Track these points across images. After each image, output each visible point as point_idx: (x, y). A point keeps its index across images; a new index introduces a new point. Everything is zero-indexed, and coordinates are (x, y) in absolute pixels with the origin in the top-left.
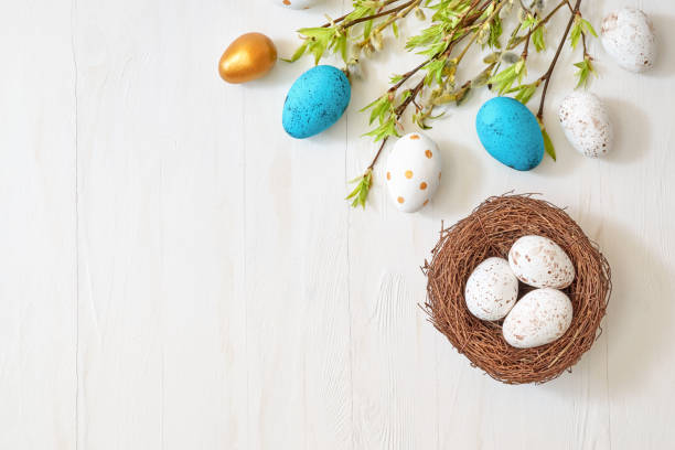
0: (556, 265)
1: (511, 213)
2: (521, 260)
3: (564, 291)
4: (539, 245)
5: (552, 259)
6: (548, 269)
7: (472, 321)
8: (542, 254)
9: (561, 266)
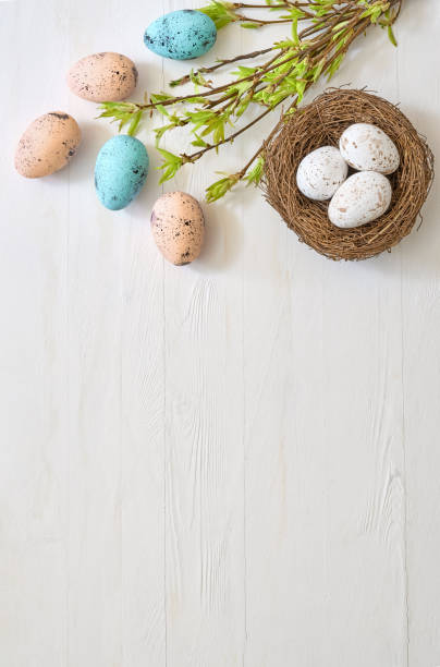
0: (381, 153)
1: (347, 103)
2: (349, 146)
3: (387, 176)
4: (366, 134)
5: (378, 147)
6: (373, 156)
7: (303, 201)
8: (369, 142)
9: (386, 154)
